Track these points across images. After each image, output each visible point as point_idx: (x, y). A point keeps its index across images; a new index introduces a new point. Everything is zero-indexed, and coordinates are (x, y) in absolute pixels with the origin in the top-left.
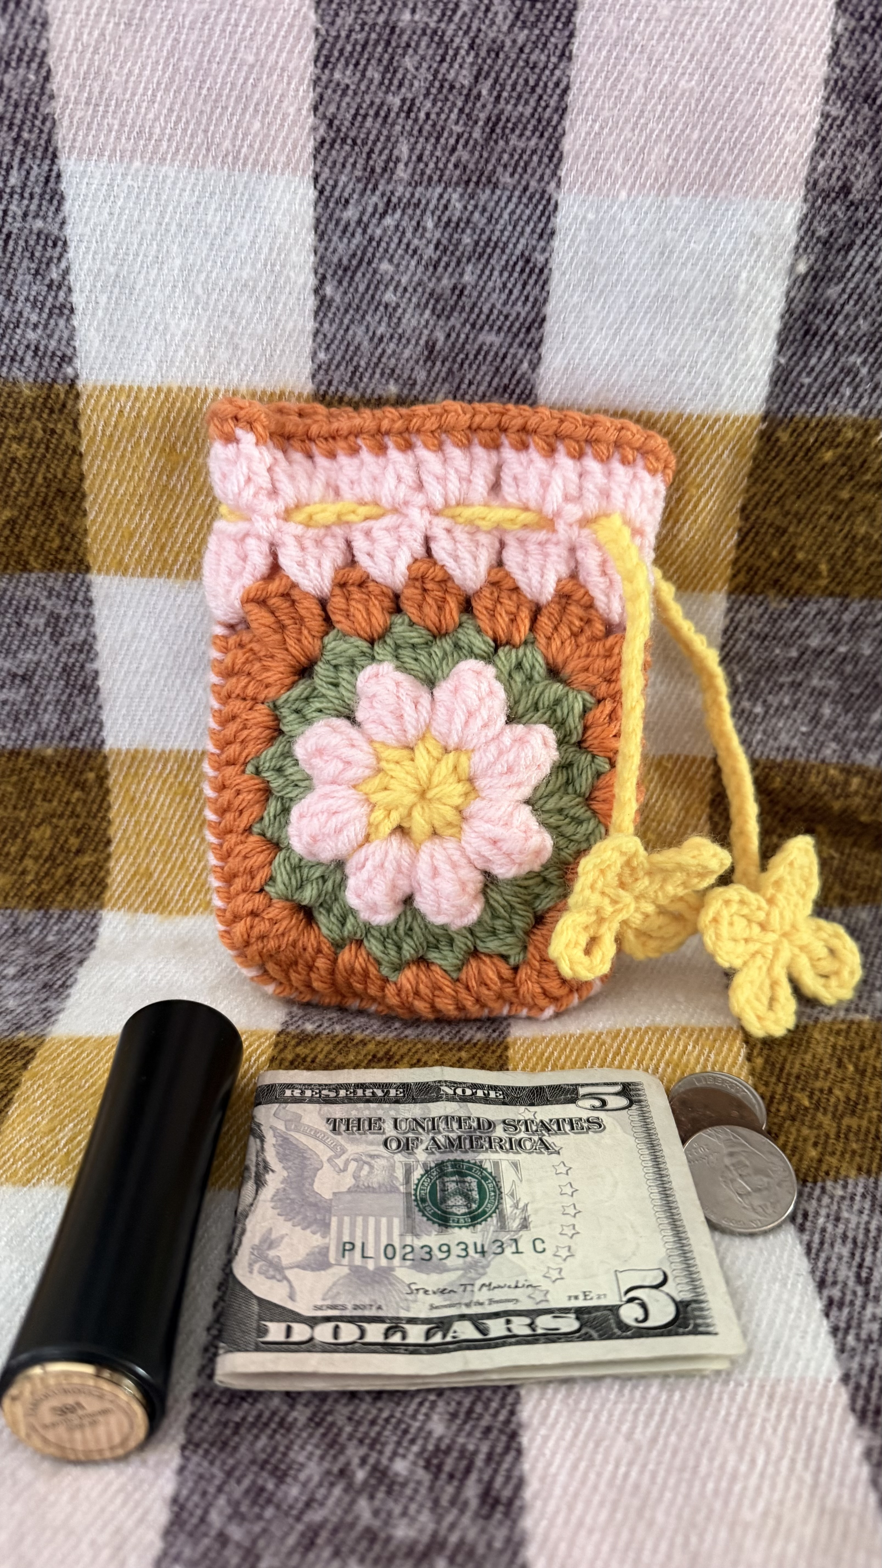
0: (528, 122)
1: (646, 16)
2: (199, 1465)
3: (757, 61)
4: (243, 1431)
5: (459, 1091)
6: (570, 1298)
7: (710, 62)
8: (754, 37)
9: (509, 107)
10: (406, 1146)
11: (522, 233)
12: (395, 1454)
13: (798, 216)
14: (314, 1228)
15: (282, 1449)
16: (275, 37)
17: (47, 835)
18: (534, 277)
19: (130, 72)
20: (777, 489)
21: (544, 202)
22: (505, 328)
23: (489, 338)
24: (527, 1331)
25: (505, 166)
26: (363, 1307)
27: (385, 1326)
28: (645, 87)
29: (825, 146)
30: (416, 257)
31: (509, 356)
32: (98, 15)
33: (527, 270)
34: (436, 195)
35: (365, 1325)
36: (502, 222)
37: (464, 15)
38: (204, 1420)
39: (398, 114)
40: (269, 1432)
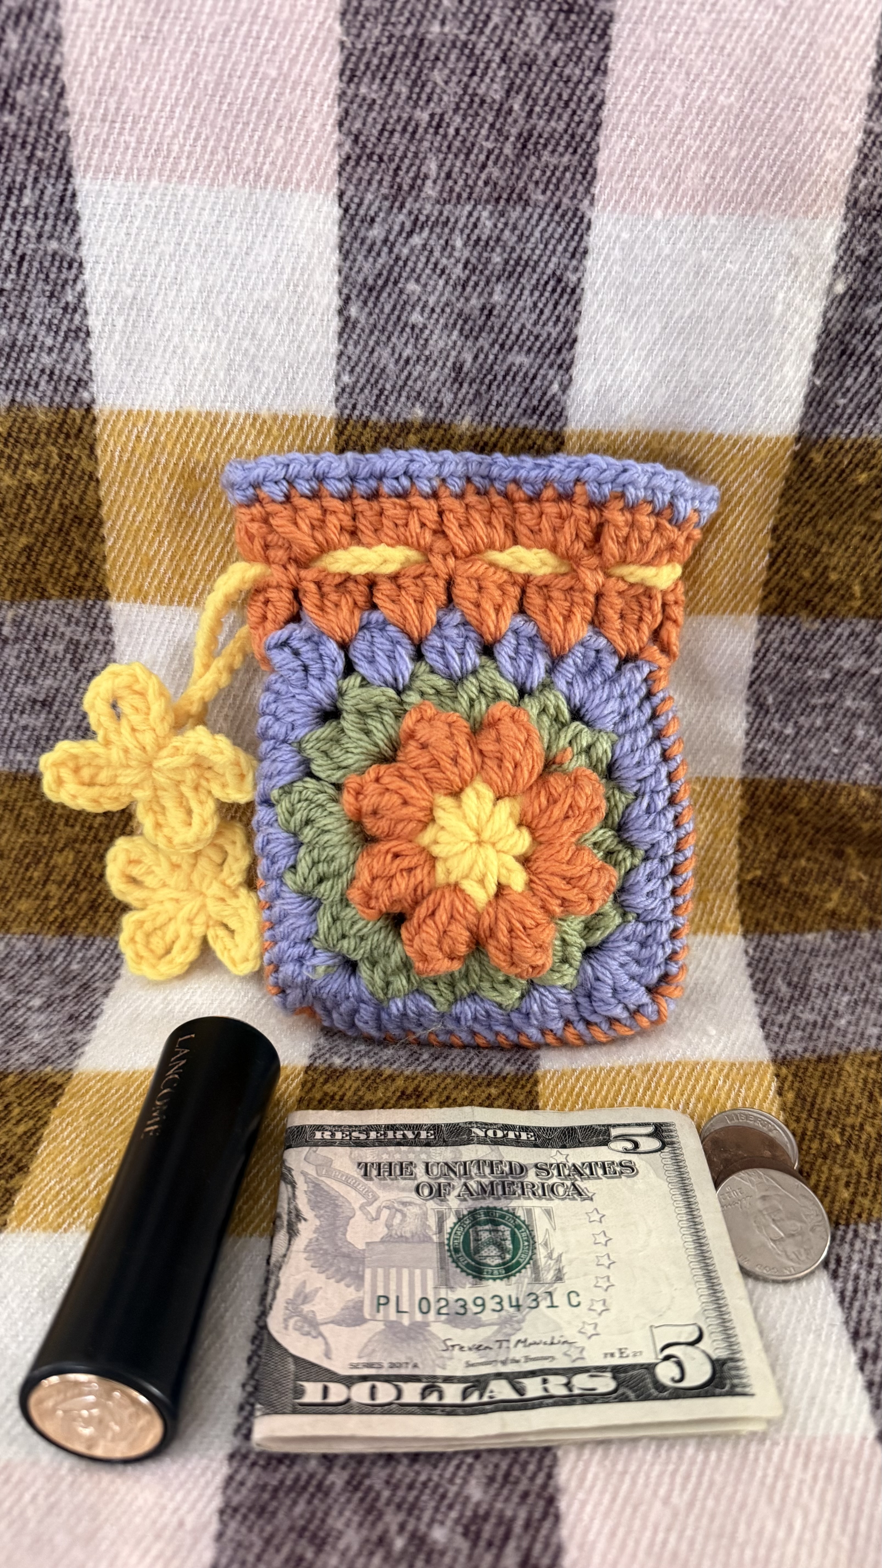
0: (561, 137)
1: (685, 29)
2: (237, 1531)
3: (799, 75)
4: (281, 1494)
5: (490, 1133)
6: (606, 1355)
7: (750, 76)
8: (795, 51)
9: (542, 122)
10: (438, 1193)
11: (554, 251)
12: (432, 1521)
13: (838, 235)
14: (348, 1280)
15: (320, 1514)
16: (299, 50)
17: (70, 861)
18: (566, 297)
19: (148, 87)
20: (810, 510)
21: (577, 220)
22: (535, 349)
23: (519, 359)
24: (564, 1392)
25: (537, 183)
26: (399, 1365)
27: (421, 1385)
28: (683, 103)
29: (867, 163)
30: (444, 277)
31: (539, 377)
32: (114, 28)
33: (559, 290)
34: (465, 213)
35: (401, 1384)
36: (533, 240)
37: (496, 27)
38: (242, 1484)
39: (426, 131)
40: (306, 1496)
